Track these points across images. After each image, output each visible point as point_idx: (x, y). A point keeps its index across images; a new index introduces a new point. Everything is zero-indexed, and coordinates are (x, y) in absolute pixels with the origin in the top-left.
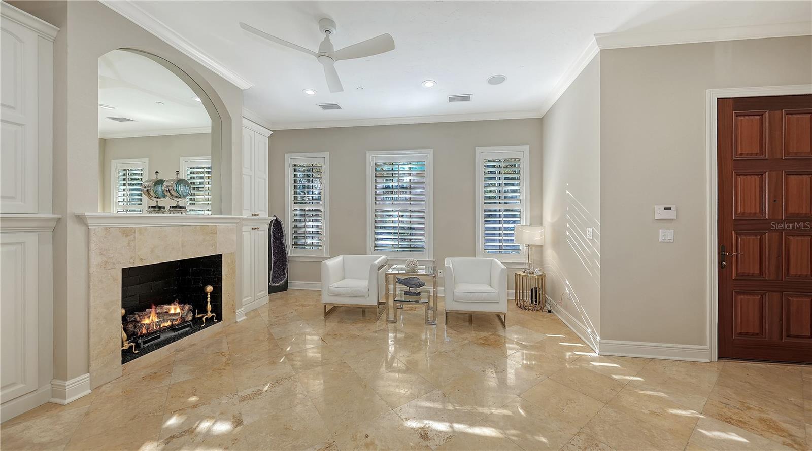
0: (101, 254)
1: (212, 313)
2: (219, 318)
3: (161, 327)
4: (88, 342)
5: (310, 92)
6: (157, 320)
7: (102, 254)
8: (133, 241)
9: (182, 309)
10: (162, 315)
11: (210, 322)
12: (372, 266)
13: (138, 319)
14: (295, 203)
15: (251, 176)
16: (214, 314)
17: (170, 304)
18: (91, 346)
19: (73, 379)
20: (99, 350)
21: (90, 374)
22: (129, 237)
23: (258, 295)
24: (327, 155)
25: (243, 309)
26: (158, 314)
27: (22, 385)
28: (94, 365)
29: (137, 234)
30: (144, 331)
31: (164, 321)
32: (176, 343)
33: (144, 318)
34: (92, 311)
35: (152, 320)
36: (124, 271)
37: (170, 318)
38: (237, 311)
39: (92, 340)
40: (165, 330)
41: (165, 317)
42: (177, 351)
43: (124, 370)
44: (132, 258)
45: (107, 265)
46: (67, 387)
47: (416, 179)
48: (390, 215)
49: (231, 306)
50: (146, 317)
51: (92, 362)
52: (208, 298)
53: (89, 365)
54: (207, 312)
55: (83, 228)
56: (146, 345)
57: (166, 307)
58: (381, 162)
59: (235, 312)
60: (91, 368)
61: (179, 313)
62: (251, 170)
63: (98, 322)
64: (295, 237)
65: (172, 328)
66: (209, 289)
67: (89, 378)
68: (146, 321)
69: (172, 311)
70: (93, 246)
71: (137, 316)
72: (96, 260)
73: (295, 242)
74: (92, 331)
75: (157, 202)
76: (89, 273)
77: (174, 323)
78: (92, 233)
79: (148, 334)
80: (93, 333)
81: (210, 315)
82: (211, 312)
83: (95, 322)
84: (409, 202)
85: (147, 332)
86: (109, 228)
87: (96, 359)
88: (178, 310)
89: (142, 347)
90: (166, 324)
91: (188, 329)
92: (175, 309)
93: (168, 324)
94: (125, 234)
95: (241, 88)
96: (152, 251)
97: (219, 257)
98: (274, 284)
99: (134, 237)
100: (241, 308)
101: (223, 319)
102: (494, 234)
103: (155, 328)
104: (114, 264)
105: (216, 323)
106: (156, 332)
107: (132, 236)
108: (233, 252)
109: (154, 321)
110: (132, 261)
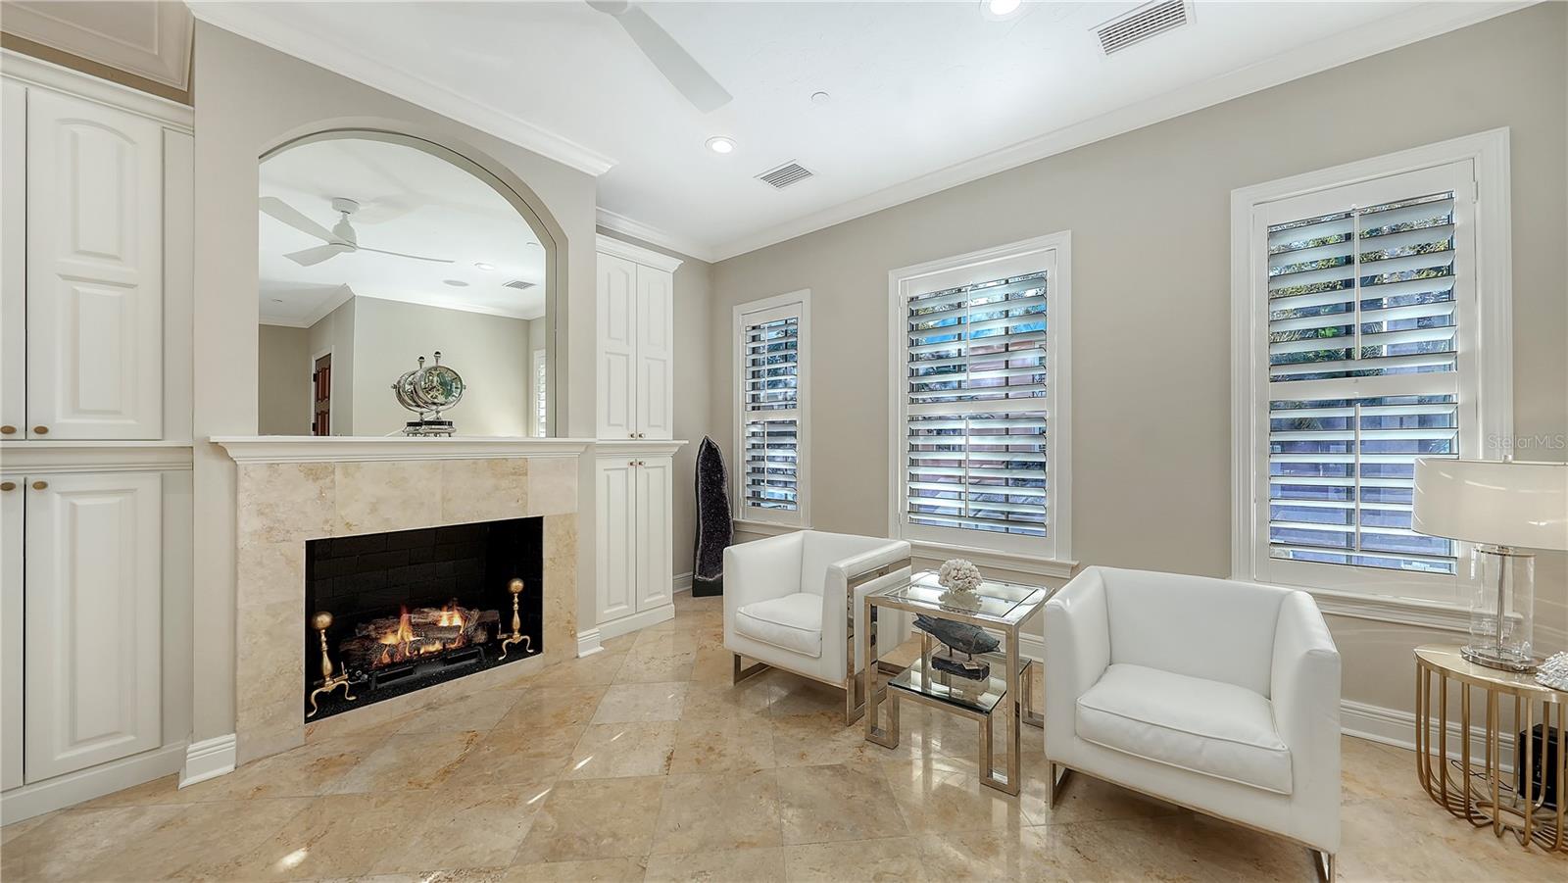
0: (260, 513)
1: (522, 635)
2: (538, 647)
3: (421, 652)
4: (235, 675)
5: (722, 147)
6: (412, 639)
7: (262, 514)
8: (330, 488)
9: (465, 619)
10: (425, 629)
11: (517, 652)
12: (832, 573)
13: (373, 634)
14: (754, 408)
15: (627, 356)
16: (528, 637)
17: (439, 607)
18: (238, 684)
19: (203, 742)
20: (255, 693)
21: (238, 737)
22: (321, 482)
23: (646, 601)
24: (805, 295)
25: (596, 630)
26: (415, 628)
27: (132, 738)
28: (244, 718)
29: (338, 476)
30: (386, 660)
31: (429, 641)
32: (428, 691)
33: (386, 633)
34: (240, 620)
35: (402, 638)
36: (311, 546)
37: (439, 636)
38: (579, 635)
39: (239, 673)
40: (426, 658)
41: (430, 635)
42: (429, 707)
43: (308, 734)
44: (327, 522)
45: (274, 533)
46: (189, 756)
47: (1021, 325)
48: (954, 430)
49: (564, 624)
50: (388, 630)
51: (239, 714)
52: (513, 604)
53: (235, 719)
54: (513, 632)
55: (227, 464)
56: (380, 686)
57: (433, 614)
58: (921, 292)
59: (573, 636)
60: (239, 726)
61: (460, 627)
62: (628, 343)
63: (254, 640)
64: (754, 480)
65: (443, 656)
66: (517, 585)
67: (233, 743)
68: (390, 640)
69: (444, 623)
70: (242, 497)
71: (372, 627)
72: (249, 523)
73: (754, 492)
74: (240, 656)
75: (422, 414)
76: (236, 548)
77: (447, 646)
78: (241, 473)
79: (392, 665)
80: (242, 659)
81: (517, 638)
82: (519, 631)
83: (247, 639)
84: (1003, 394)
85: (392, 660)
86: (278, 464)
87: (249, 709)
88: (457, 621)
89: (373, 688)
90: (432, 648)
91: (473, 661)
92: (450, 618)
93: (438, 646)
94: (311, 477)
95: (593, 174)
96: (374, 509)
97: (537, 522)
98: (704, 578)
99: (333, 481)
100: (593, 627)
101: (544, 650)
102: (1324, 489)
103: (408, 654)
104: (288, 532)
105: (532, 654)
106: (410, 661)
107: (328, 480)
108: (569, 512)
109: (407, 640)
110: (327, 527)
